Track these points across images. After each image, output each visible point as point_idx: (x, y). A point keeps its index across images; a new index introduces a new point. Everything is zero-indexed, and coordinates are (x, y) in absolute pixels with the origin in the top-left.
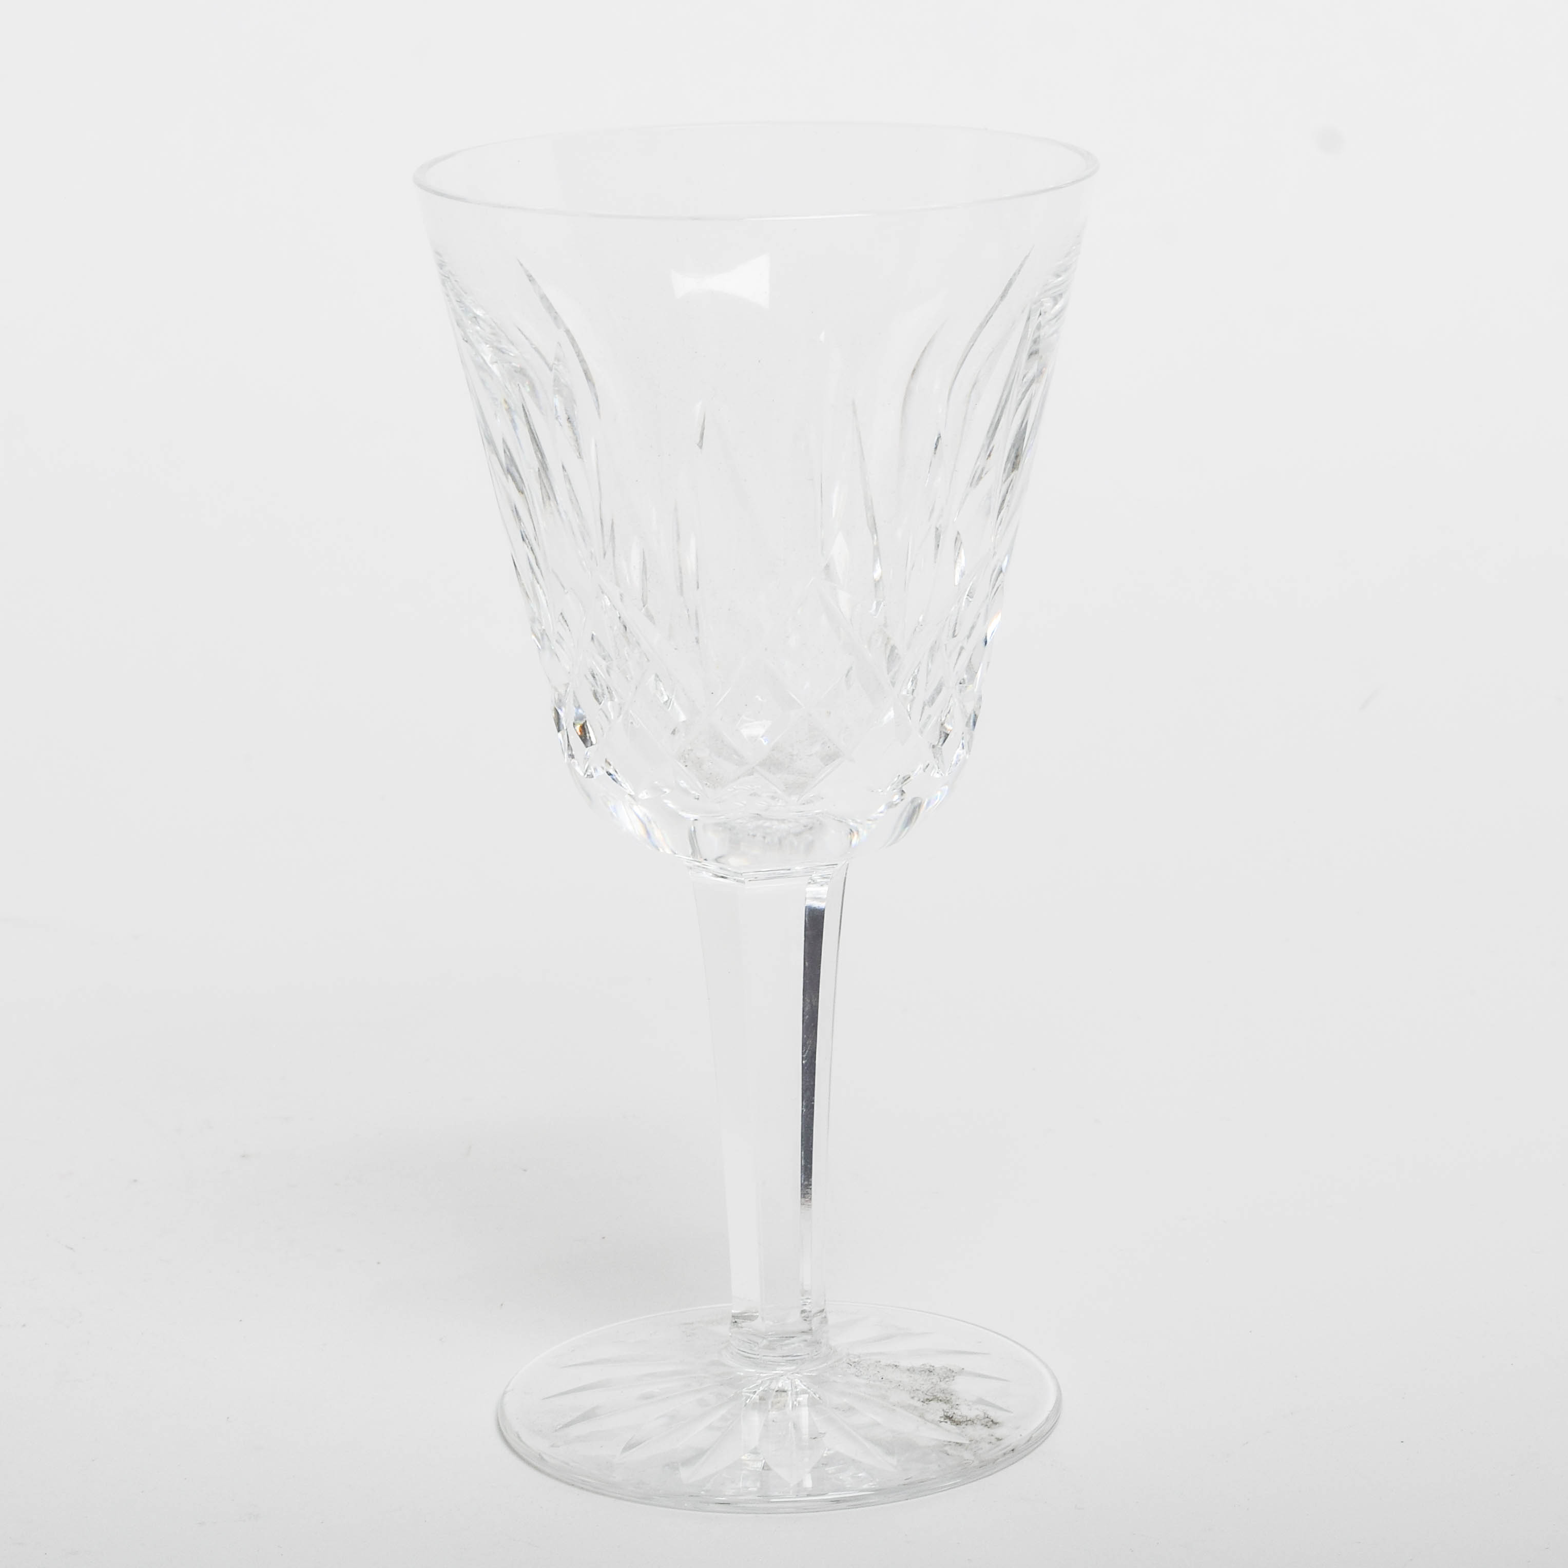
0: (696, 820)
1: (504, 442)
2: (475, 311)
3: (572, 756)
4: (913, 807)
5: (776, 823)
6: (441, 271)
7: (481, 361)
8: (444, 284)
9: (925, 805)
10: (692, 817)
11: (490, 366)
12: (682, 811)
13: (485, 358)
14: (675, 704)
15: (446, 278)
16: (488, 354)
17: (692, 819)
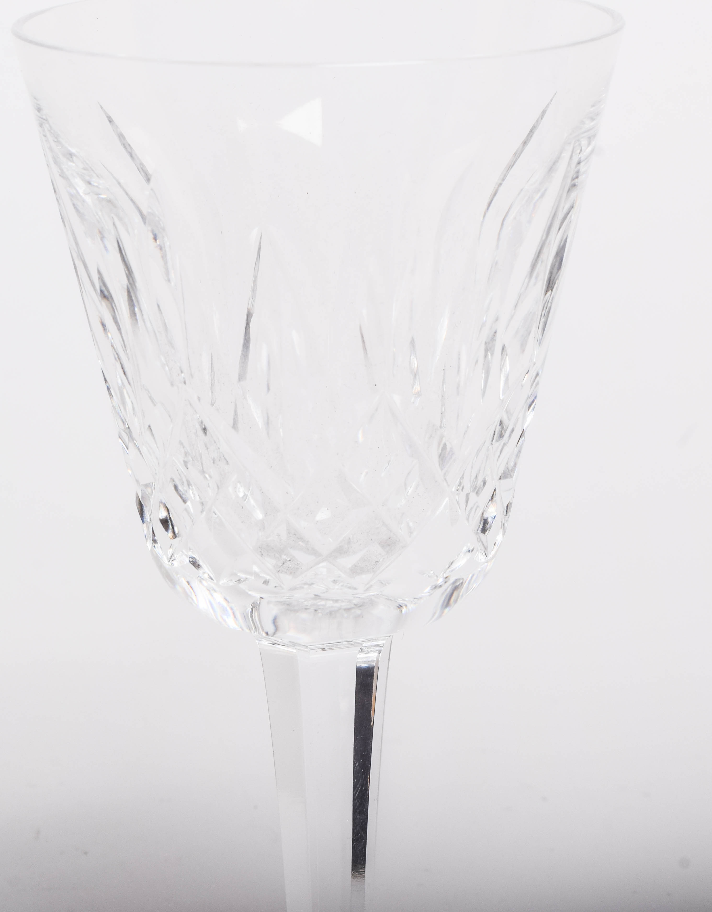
0: (262, 598)
1: (99, 272)
2: (70, 148)
3: (155, 541)
4: (453, 587)
5: (331, 602)
6: (38, 114)
7: (75, 191)
8: (41, 125)
9: (465, 586)
10: (258, 596)
11: (83, 196)
12: (250, 590)
13: (78, 189)
14: (250, 498)
15: (42, 122)
16: (81, 187)
17: (259, 597)
